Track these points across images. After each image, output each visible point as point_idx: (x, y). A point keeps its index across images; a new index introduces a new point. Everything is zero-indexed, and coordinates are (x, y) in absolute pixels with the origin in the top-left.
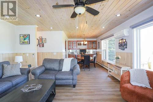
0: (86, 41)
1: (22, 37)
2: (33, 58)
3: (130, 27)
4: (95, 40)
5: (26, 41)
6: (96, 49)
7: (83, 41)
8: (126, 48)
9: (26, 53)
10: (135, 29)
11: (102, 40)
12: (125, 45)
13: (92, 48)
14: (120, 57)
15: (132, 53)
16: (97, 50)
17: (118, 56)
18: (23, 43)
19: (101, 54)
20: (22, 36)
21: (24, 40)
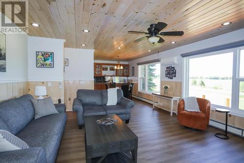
0: (120, 65)
1: (40, 56)
2: (60, 89)
3: (181, 55)
4: (126, 63)
5: (48, 62)
6: (128, 76)
7: (117, 65)
8: (175, 76)
9: (47, 82)
10: (185, 58)
11: (139, 64)
12: (173, 73)
13: (123, 74)
14: (169, 87)
15: (181, 82)
16: (129, 78)
17: (166, 85)
18: (43, 66)
19: (137, 84)
20: (40, 54)
21: (44, 61)
